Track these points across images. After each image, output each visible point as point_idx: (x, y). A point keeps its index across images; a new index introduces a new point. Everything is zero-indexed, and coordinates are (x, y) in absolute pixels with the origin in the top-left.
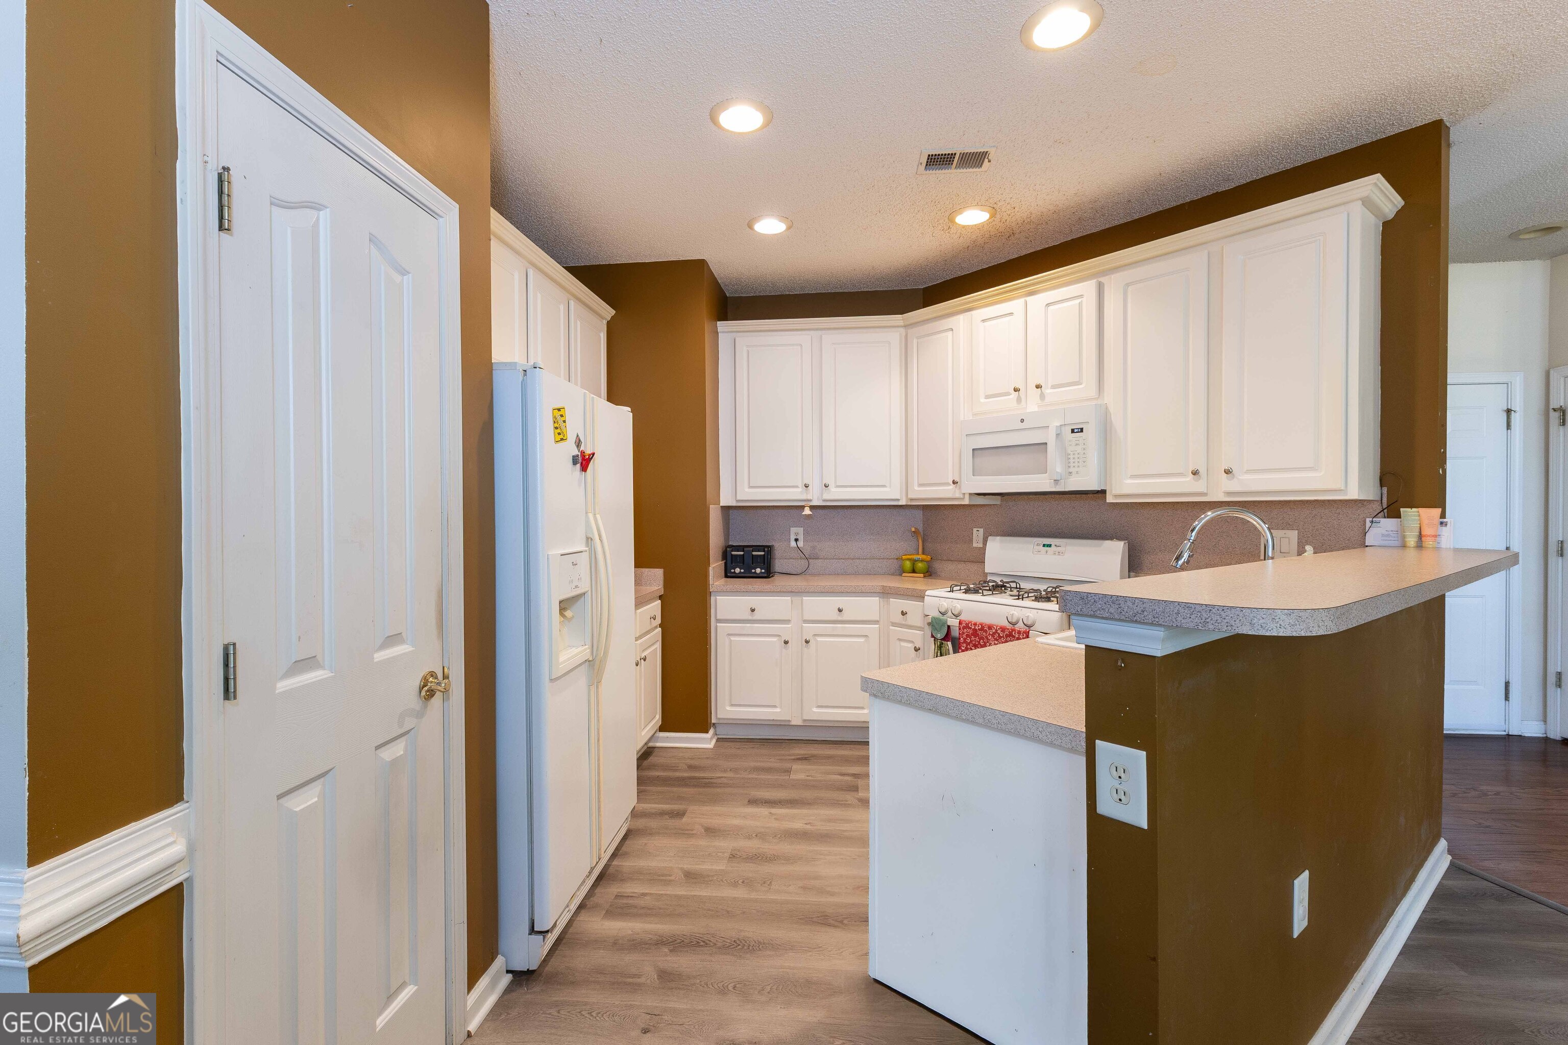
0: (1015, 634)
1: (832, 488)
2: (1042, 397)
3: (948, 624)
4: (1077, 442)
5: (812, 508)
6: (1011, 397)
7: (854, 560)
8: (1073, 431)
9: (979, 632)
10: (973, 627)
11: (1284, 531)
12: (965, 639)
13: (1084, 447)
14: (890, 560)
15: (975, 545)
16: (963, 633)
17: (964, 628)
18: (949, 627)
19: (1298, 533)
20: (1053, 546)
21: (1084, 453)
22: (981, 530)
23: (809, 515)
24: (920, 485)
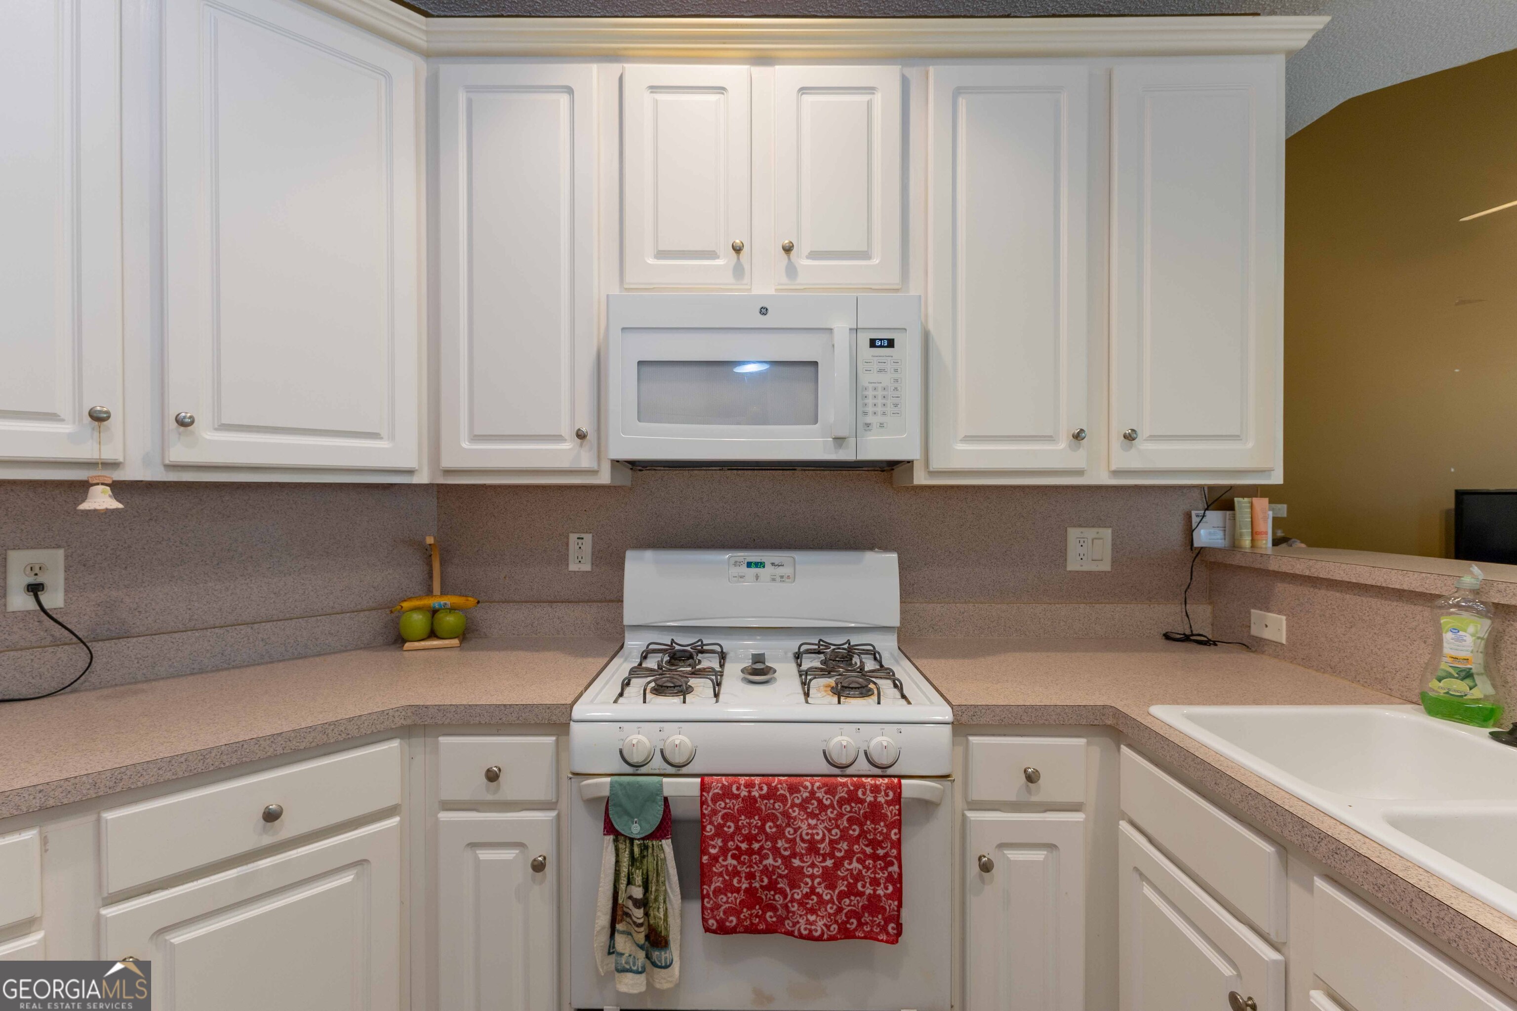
0: (864, 794)
1: (205, 432)
2: (791, 271)
3: (666, 794)
4: (882, 366)
5: (119, 488)
6: (720, 262)
7: (256, 626)
8: (873, 343)
9: (761, 804)
10: (744, 793)
11: (1095, 530)
12: (720, 827)
13: (896, 376)
14: (362, 614)
15: (573, 567)
16: (714, 812)
17: (716, 798)
18: (666, 799)
19: (1112, 533)
20: (768, 565)
21: (896, 389)
22: (588, 538)
23: (108, 512)
24: (476, 438)
